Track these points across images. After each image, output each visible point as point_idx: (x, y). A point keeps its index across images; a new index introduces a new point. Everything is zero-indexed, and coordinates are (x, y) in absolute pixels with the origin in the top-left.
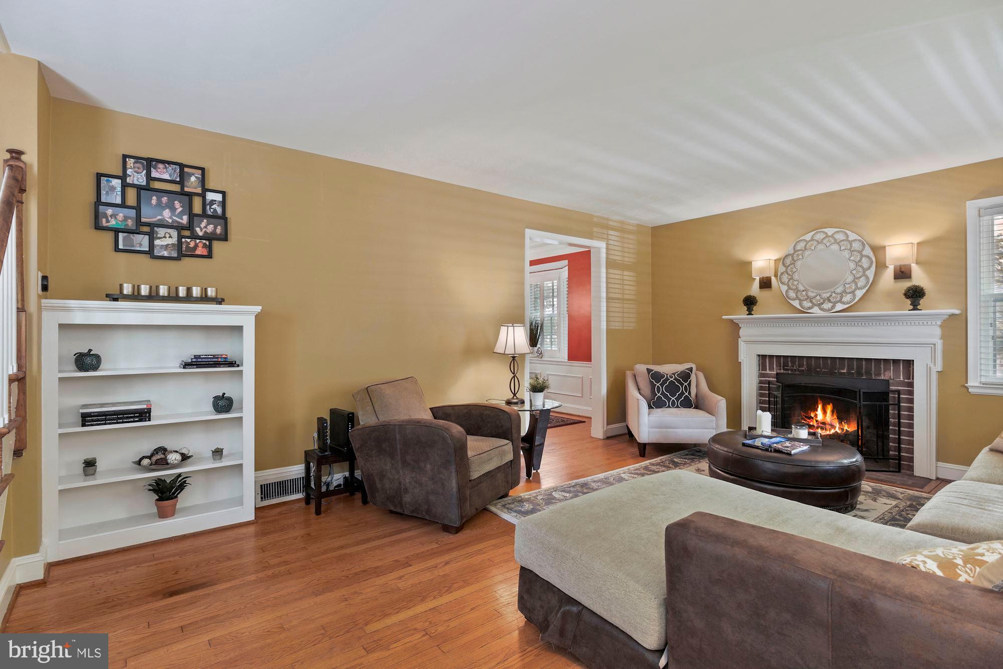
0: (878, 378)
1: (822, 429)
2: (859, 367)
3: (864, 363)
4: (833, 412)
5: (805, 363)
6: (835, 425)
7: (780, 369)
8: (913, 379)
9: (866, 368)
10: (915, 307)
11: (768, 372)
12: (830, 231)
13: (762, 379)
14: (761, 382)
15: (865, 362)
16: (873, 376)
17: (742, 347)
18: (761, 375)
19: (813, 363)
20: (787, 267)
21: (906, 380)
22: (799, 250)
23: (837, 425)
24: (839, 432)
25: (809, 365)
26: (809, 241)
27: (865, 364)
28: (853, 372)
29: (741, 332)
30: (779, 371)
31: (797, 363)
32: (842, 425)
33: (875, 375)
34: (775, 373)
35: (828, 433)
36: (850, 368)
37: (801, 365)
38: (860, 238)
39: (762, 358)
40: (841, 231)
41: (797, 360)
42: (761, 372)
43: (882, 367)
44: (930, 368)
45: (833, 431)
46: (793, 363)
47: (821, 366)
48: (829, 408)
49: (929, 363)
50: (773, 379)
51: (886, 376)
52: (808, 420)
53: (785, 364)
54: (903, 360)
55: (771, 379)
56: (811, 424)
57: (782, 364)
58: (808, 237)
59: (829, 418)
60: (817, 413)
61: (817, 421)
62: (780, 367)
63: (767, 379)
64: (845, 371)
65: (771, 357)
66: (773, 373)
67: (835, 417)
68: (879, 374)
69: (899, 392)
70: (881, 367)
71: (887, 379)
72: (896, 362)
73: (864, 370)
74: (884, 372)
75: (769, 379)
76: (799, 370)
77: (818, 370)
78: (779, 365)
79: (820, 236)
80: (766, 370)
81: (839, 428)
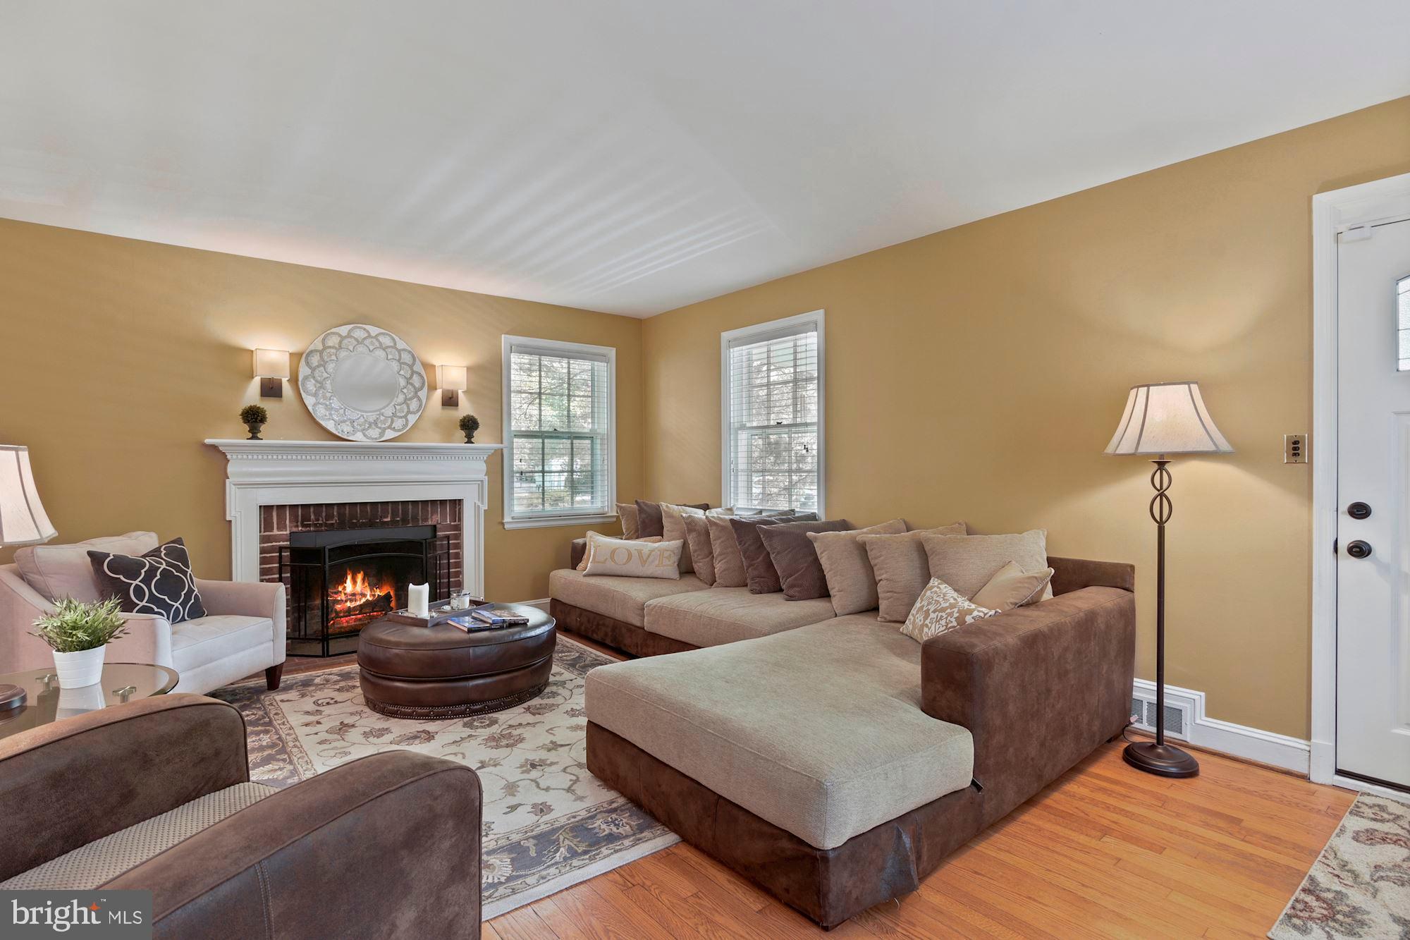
0: (425, 524)
1: (351, 601)
2: (405, 513)
3: (410, 507)
4: (363, 580)
5: (335, 514)
6: (366, 593)
7: (297, 526)
8: (460, 520)
9: (412, 512)
10: (469, 439)
11: (276, 532)
12: (374, 330)
13: (266, 545)
14: (263, 551)
15: (412, 505)
16: (420, 522)
17: (232, 492)
18: (263, 539)
19: (347, 512)
20: (313, 370)
21: (452, 523)
22: (330, 347)
23: (368, 593)
24: (370, 599)
25: (341, 515)
26: (346, 337)
27: (412, 509)
28: (398, 519)
29: (230, 469)
30: (294, 530)
31: (324, 514)
32: (374, 591)
33: (422, 521)
34: (288, 532)
35: (358, 603)
36: (394, 514)
37: (329, 517)
38: (410, 349)
39: (266, 510)
40: (387, 334)
41: (324, 509)
42: (262, 534)
43: (430, 510)
44: (479, 506)
45: (364, 600)
46: (318, 515)
47: (359, 515)
48: (360, 575)
49: (477, 502)
50: (285, 543)
51: (434, 520)
52: (336, 596)
53: (305, 518)
54: (450, 500)
55: (281, 543)
56: (339, 598)
57: (300, 518)
58: (344, 330)
59: (359, 587)
60: (345, 585)
61: (345, 594)
62: (297, 522)
63: (274, 544)
64: (389, 519)
65: (281, 508)
66: (285, 533)
67: (366, 584)
68: (426, 519)
69: (448, 537)
70: (428, 511)
71: (435, 523)
72: (443, 502)
73: (410, 516)
74: (432, 515)
75: (278, 544)
76: (326, 525)
77: (355, 521)
78: (294, 519)
79: (359, 334)
80: (272, 530)
81: (371, 595)
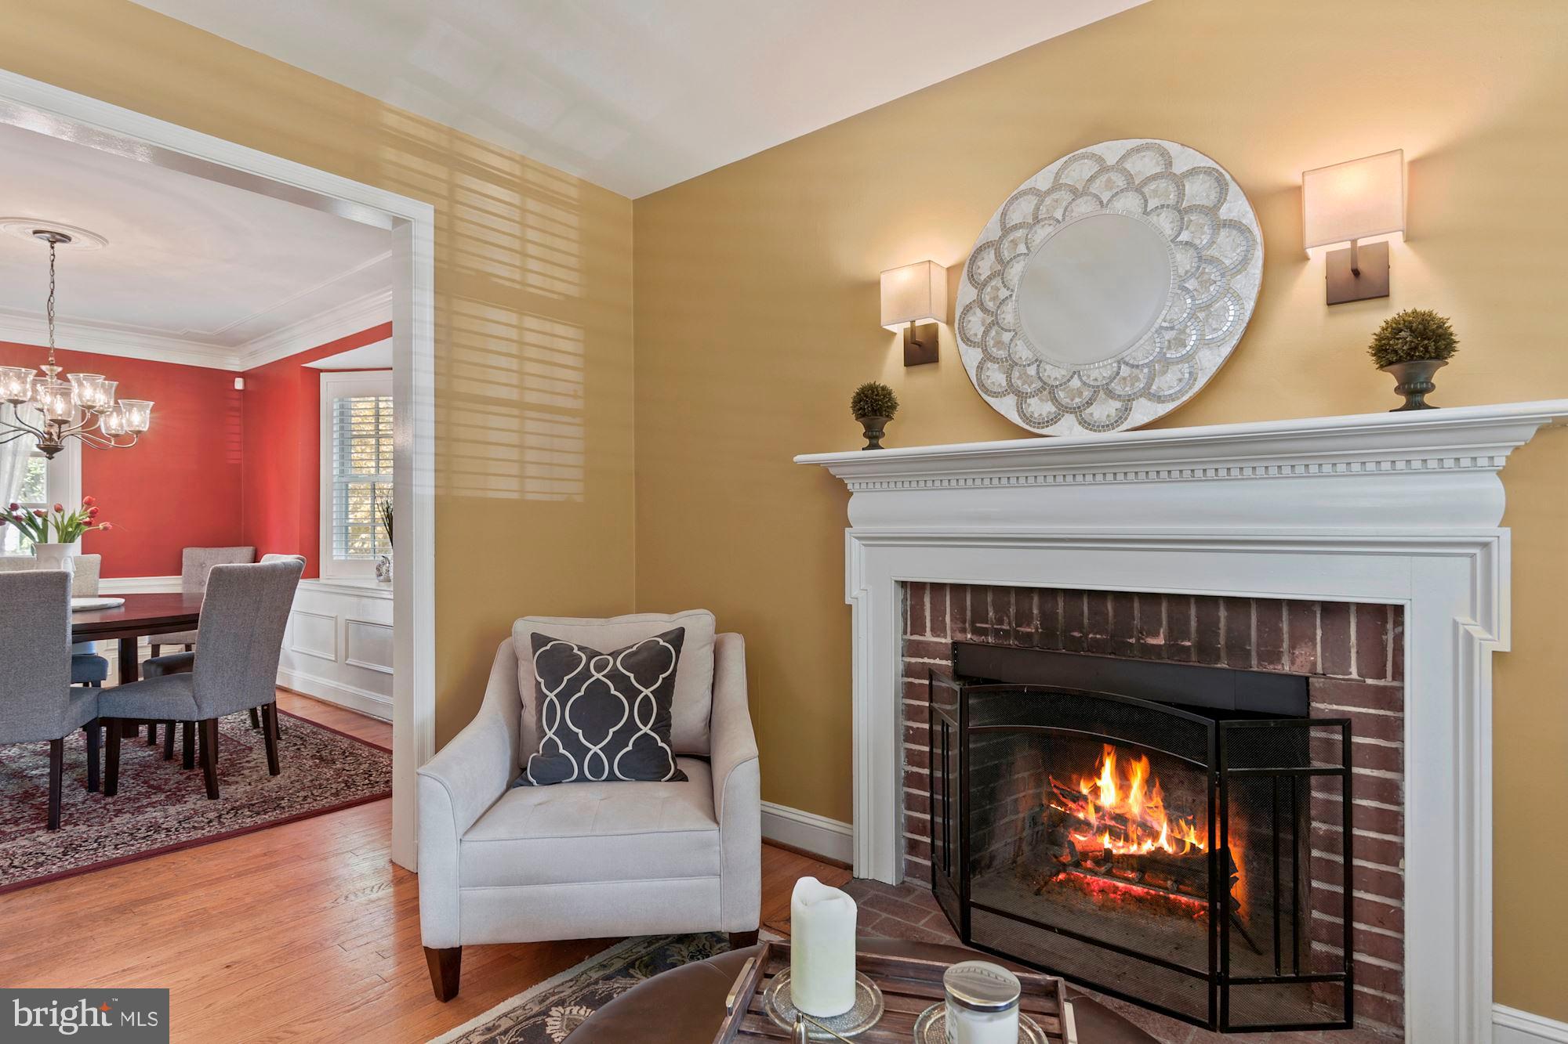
0: (1270, 668)
1: (1115, 835)
2: (1208, 628)
3: (1223, 613)
4: (1149, 782)
5: (1035, 611)
6: (1156, 826)
7: (963, 630)
8: (1399, 673)
9: (1229, 630)
10: (1416, 397)
11: (929, 637)
12: (1111, 151)
13: (913, 660)
14: (909, 671)
15: (1227, 609)
16: (1254, 662)
17: (855, 553)
18: (912, 649)
19: (1060, 611)
20: (980, 286)
21: (1369, 681)
22: (1015, 227)
23: (1164, 830)
24: (1169, 849)
25: (1047, 617)
26: (1049, 192)
27: (1228, 618)
28: (1188, 644)
29: (854, 507)
30: (959, 637)
31: (1012, 610)
32: (1181, 831)
33: (1261, 657)
34: (949, 640)
35: (1133, 849)
36: (1177, 630)
37: (1023, 617)
38: (1211, 164)
39: (913, 590)
40: (1147, 147)
41: (1013, 600)
42: (908, 637)
43: (1285, 627)
44: (1469, 638)
45: (1148, 846)
46: (1001, 610)
47: (1086, 621)
48: (1139, 771)
49: (1465, 622)
50: (944, 662)
51: (1298, 661)
52: (1071, 805)
53: (979, 615)
54: (1361, 607)
55: (938, 661)
56: (1081, 815)
57: (969, 613)
58: (1043, 180)
59: (1136, 802)
60: (1099, 783)
61: (1098, 809)
62: (964, 622)
63: (926, 660)
64: (1160, 641)
65: (937, 588)
66: (943, 641)
67: (1157, 800)
68: (1275, 656)
69: (1345, 725)
70: (1281, 629)
71: (1304, 672)
72: (1333, 610)
73: (1222, 640)
74: (1293, 647)
75: (932, 661)
76: (1018, 636)
77: (1076, 634)
78: (959, 616)
79: (1080, 172)
80: (922, 633)
81: (1170, 839)
